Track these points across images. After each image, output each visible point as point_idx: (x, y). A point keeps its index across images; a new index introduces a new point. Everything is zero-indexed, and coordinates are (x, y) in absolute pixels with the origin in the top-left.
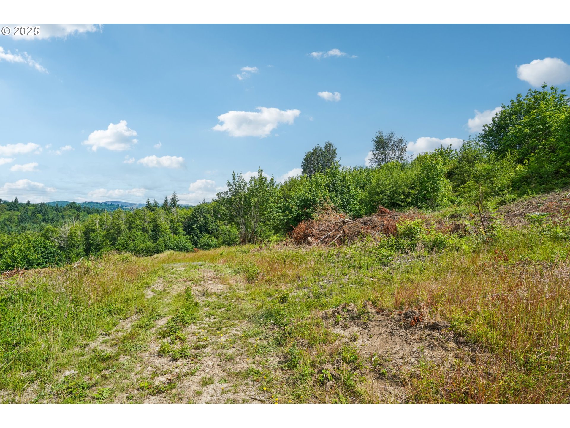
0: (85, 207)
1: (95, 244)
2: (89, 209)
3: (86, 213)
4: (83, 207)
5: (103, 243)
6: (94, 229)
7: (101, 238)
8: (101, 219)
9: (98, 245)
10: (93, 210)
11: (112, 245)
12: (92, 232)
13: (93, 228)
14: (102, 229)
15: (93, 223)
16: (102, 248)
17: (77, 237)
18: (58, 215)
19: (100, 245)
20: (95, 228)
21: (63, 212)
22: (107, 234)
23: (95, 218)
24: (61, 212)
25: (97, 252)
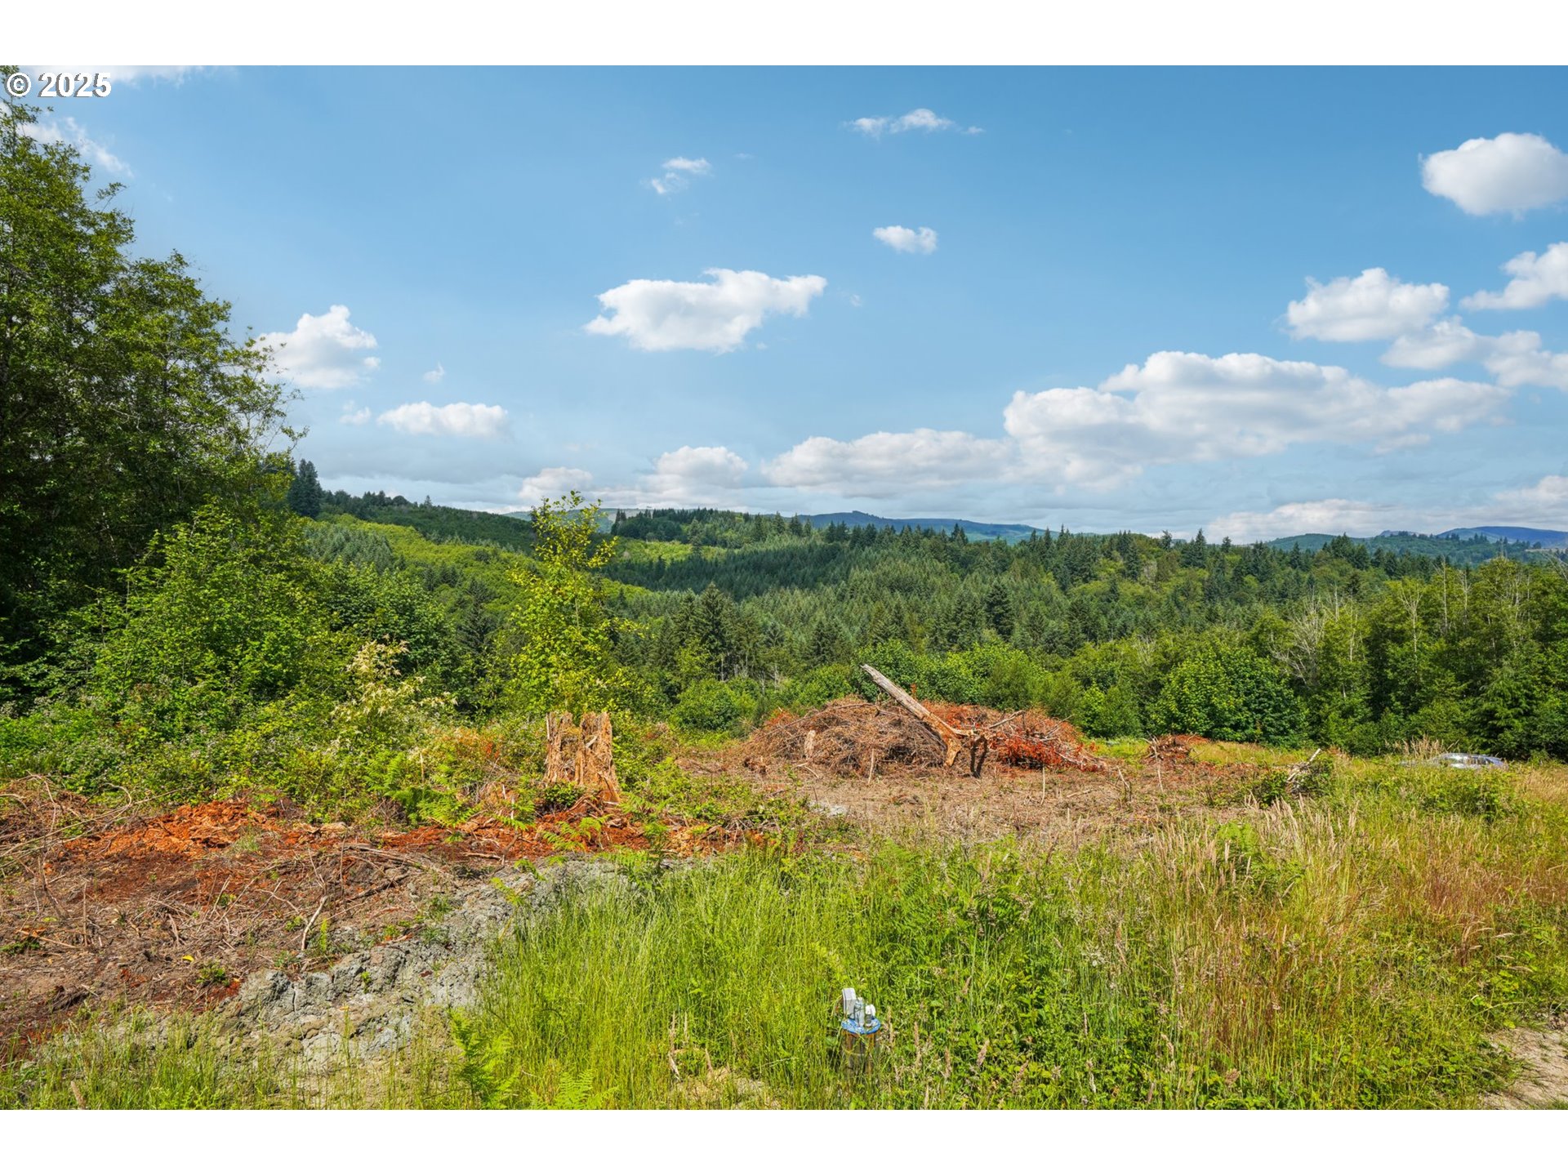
0: (1379, 552)
1: (1403, 682)
2: (1393, 557)
3: (1381, 571)
4: (1374, 551)
5: (1432, 682)
6: (1402, 631)
7: (1424, 666)
8: (1426, 596)
9: (1413, 687)
10: (1404, 560)
11: (1467, 693)
12: (1395, 640)
13: (1398, 627)
14: (1429, 631)
15: (1397, 610)
16: (1428, 700)
17: (1345, 654)
18: (1298, 580)
19: (1420, 688)
20: (1405, 626)
21: (1313, 569)
22: (1449, 651)
23: (1408, 591)
24: (1306, 569)
25: (1411, 712)
